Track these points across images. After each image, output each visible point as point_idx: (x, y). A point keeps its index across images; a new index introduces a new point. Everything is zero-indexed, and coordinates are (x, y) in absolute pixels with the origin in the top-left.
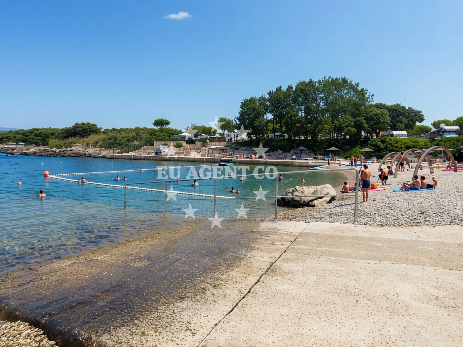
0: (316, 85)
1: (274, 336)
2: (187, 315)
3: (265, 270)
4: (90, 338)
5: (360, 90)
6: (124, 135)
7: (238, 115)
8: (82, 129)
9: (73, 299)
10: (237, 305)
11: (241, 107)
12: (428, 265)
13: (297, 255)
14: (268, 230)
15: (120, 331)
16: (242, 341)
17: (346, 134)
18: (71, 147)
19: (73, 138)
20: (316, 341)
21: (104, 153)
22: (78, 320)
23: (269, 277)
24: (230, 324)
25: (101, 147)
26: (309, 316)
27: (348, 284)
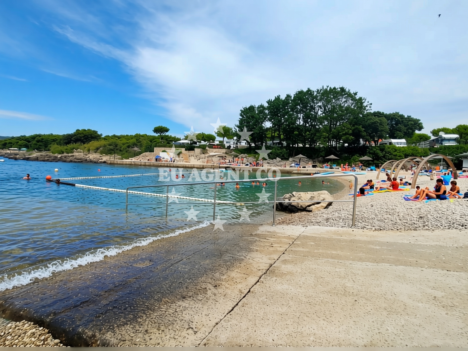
0: (314, 94)
1: (273, 334)
2: (189, 314)
3: (264, 271)
4: (94, 336)
5: (358, 99)
6: (124, 141)
7: (238, 123)
8: (83, 135)
9: (77, 298)
10: (237, 305)
11: (241, 115)
12: (427, 267)
13: (296, 257)
14: (266, 233)
15: (123, 329)
16: (243, 339)
17: (345, 142)
18: (73, 153)
19: (74, 143)
20: (315, 340)
21: (105, 158)
22: (82, 318)
23: (269, 278)
24: (230, 323)
25: (102, 153)
26: (308, 315)
27: (347, 285)
